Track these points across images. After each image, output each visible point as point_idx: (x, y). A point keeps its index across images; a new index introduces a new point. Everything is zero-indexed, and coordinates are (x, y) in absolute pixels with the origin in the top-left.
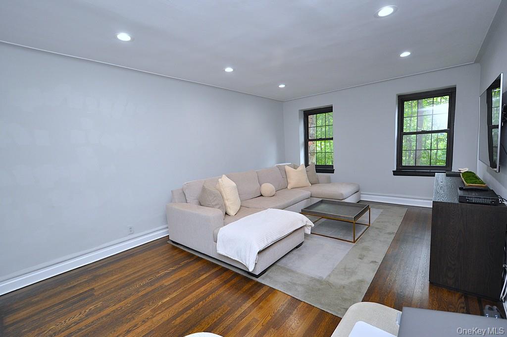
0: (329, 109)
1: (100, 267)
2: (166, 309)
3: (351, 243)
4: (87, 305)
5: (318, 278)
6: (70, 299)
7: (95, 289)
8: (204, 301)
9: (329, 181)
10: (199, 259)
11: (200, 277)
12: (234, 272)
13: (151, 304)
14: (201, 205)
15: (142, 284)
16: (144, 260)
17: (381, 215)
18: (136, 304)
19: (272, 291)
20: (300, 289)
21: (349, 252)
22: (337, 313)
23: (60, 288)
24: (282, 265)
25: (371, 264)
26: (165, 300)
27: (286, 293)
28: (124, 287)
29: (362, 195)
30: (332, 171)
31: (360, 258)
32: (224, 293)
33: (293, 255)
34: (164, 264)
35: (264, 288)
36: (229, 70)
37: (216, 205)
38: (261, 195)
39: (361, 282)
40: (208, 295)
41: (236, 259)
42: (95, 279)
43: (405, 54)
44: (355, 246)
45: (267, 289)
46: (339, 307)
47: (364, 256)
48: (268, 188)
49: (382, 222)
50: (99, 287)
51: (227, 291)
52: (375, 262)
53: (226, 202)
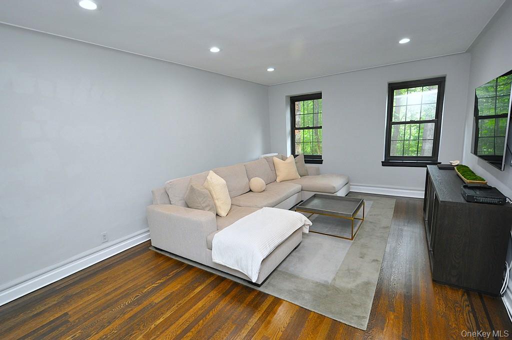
0: (318, 96)
1: (70, 285)
2: (161, 333)
3: (348, 240)
4: (61, 336)
5: (323, 282)
6: (38, 330)
7: (69, 313)
8: (204, 318)
9: (318, 173)
10: (190, 268)
11: (194, 289)
12: (232, 281)
13: (142, 328)
14: (188, 207)
15: (127, 304)
16: (125, 272)
17: (371, 207)
18: (124, 329)
19: (277, 301)
20: (307, 297)
21: (348, 251)
22: (350, 322)
23: (22, 317)
24: (284, 270)
25: (373, 263)
26: (158, 322)
27: (293, 302)
28: (105, 308)
29: (351, 186)
30: (321, 162)
31: (361, 257)
32: (225, 307)
33: (292, 257)
34: (150, 276)
35: (268, 298)
36: (215, 50)
37: (206, 206)
38: (250, 191)
39: (367, 284)
40: (208, 312)
41: (236, 268)
42: (67, 300)
43: (404, 41)
44: (354, 243)
45: (271, 300)
46: (351, 316)
47: (365, 254)
48: (258, 182)
49: (375, 215)
50: (74, 310)
51: (228, 305)
52: (377, 261)
53: (216, 201)
